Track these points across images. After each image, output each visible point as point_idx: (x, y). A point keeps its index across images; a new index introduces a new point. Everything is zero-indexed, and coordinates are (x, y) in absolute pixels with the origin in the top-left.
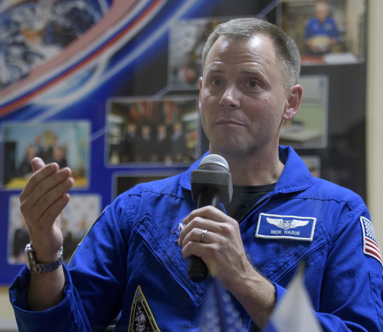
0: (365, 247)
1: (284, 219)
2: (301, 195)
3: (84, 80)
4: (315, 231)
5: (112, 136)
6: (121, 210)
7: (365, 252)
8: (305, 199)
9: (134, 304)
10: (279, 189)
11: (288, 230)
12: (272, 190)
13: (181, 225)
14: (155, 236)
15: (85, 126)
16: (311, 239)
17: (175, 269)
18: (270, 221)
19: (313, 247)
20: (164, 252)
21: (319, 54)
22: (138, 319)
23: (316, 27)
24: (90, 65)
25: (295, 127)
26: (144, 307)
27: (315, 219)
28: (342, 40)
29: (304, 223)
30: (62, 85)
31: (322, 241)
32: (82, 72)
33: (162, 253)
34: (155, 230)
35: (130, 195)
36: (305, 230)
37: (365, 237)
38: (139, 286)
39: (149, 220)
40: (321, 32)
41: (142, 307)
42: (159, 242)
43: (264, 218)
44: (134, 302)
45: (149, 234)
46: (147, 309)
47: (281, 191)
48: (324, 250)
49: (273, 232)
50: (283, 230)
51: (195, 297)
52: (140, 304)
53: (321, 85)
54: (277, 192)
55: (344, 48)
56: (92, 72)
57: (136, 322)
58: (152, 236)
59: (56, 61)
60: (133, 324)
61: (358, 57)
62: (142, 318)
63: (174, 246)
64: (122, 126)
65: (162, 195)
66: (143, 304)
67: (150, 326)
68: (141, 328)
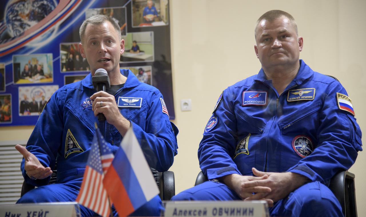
0: (163, 110)
1: (129, 99)
2: (136, 88)
3: (49, 36)
4: (142, 103)
5: (62, 60)
6: (58, 98)
7: (163, 112)
8: (137, 90)
9: (67, 137)
10: (126, 86)
11: (131, 103)
12: (123, 87)
13: (84, 102)
14: (74, 108)
15: (50, 55)
16: (140, 107)
17: (83, 120)
18: (123, 100)
19: (141, 110)
20: (79, 114)
21: (150, 22)
22: (69, 143)
23: (148, 10)
24: (51, 29)
26: (72, 138)
27: (142, 99)
28: (159, 15)
29: (138, 100)
30: (39, 38)
31: (145, 107)
32: (48, 32)
33: (78, 115)
34: (73, 105)
35: (61, 91)
36: (137, 103)
37: (162, 106)
38: (69, 129)
39: (70, 101)
40: (150, 13)
41: (71, 138)
42: (76, 110)
43: (120, 99)
44: (67, 136)
45: (71, 107)
46: (73, 138)
47: (126, 87)
48: (146, 111)
49: (124, 104)
50: (128, 104)
51: (93, 132)
52: (70, 137)
53: (151, 35)
54: (125, 87)
55: (160, 20)
56: (52, 32)
57: (69, 144)
58: (73, 108)
59: (35, 28)
60: (67, 145)
61: (166, 23)
62: (72, 142)
63: (82, 111)
64: (67, 55)
65: (75, 90)
66: (71, 137)
67: (75, 145)
68: (71, 147)
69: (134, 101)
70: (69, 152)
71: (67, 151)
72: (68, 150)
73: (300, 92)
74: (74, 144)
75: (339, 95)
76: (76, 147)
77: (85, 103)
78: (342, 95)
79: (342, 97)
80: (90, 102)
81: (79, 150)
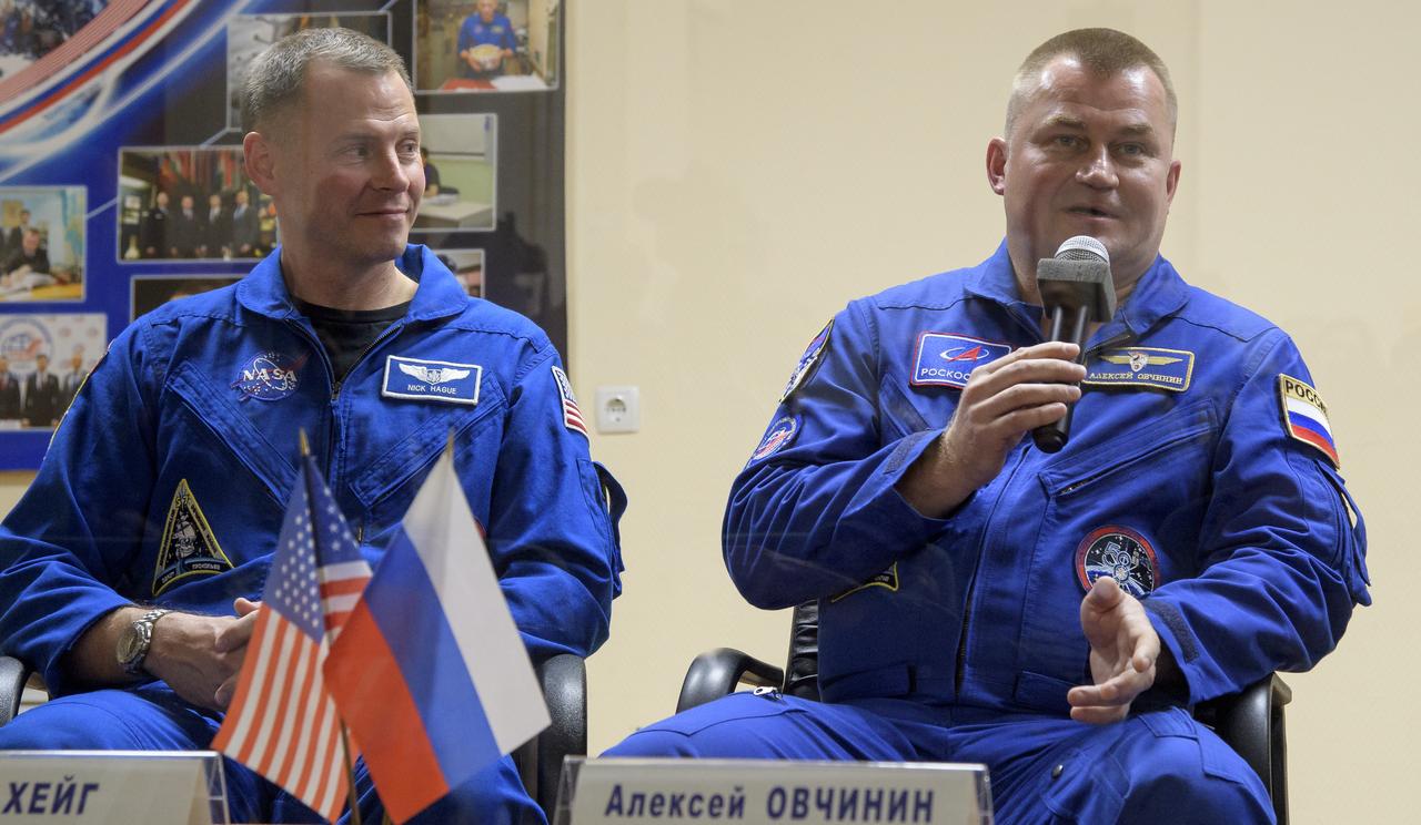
0: (567, 416)
1: (429, 366)
2: (455, 324)
3: (75, 117)
4: (481, 387)
5: (125, 211)
6: (140, 354)
7: (568, 425)
8: (461, 331)
9: (173, 511)
11: (437, 385)
12: (404, 317)
14: (203, 396)
15: (78, 194)
16: (475, 401)
17: (242, 445)
18: (405, 369)
19: (479, 413)
20: (223, 419)
21: (485, 75)
22: (180, 535)
23: (478, 30)
24: (86, 88)
25: (444, 197)
26: (194, 515)
27: (480, 368)
28: (520, 49)
29: (464, 374)
30: (36, 122)
31: (493, 403)
32: (70, 100)
33: (220, 422)
34: (202, 385)
35: (153, 325)
36: (464, 386)
37: (564, 400)
38: (184, 480)
39: (190, 368)
40: (487, 39)
41: (190, 514)
42: (211, 403)
43: (395, 364)
44: (174, 506)
45: (192, 391)
46: (198, 517)
47: (419, 318)
48: (495, 417)
49: (411, 388)
50: (428, 385)
51: (281, 493)
52: (186, 510)
53: (487, 126)
54: (413, 319)
55: (526, 68)
56: (90, 101)
57: (175, 541)
58: (199, 394)
59: (20, 82)
60: (169, 544)
61: (549, 82)
62: (190, 533)
63: (237, 406)
64: (144, 195)
65: (213, 320)
66: (191, 511)
67: (205, 546)
68: (185, 551)
69: (450, 375)
70: (174, 570)
71: (167, 565)
72: (172, 561)
73: (1135, 357)
74: (199, 541)
75: (1287, 382)
76: (206, 554)
77: (251, 378)
78: (1297, 386)
79: (1300, 391)
80: (270, 373)
81: (218, 567)
